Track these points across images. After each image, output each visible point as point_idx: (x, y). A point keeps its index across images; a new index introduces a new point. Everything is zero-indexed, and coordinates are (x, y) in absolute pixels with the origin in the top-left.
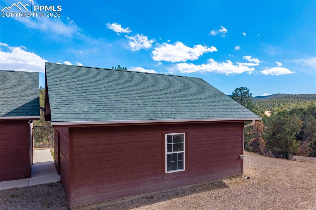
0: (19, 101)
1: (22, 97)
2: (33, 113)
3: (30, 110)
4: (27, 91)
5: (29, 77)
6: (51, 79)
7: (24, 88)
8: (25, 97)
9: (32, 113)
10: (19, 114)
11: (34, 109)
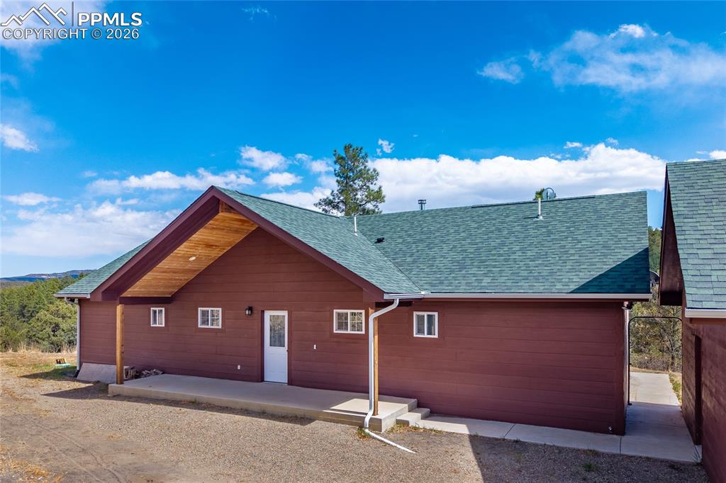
0: (605, 260)
1: (609, 251)
2: (635, 286)
3: (627, 278)
4: (620, 236)
5: (624, 206)
6: (682, 202)
7: (615, 230)
8: (616, 251)
9: (632, 286)
10: (604, 287)
11: (637, 277)
